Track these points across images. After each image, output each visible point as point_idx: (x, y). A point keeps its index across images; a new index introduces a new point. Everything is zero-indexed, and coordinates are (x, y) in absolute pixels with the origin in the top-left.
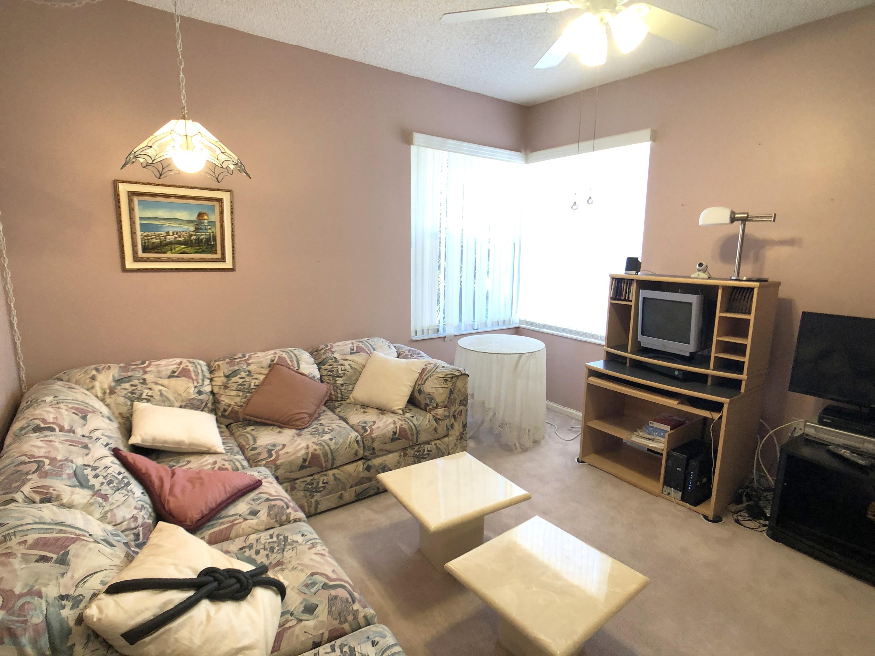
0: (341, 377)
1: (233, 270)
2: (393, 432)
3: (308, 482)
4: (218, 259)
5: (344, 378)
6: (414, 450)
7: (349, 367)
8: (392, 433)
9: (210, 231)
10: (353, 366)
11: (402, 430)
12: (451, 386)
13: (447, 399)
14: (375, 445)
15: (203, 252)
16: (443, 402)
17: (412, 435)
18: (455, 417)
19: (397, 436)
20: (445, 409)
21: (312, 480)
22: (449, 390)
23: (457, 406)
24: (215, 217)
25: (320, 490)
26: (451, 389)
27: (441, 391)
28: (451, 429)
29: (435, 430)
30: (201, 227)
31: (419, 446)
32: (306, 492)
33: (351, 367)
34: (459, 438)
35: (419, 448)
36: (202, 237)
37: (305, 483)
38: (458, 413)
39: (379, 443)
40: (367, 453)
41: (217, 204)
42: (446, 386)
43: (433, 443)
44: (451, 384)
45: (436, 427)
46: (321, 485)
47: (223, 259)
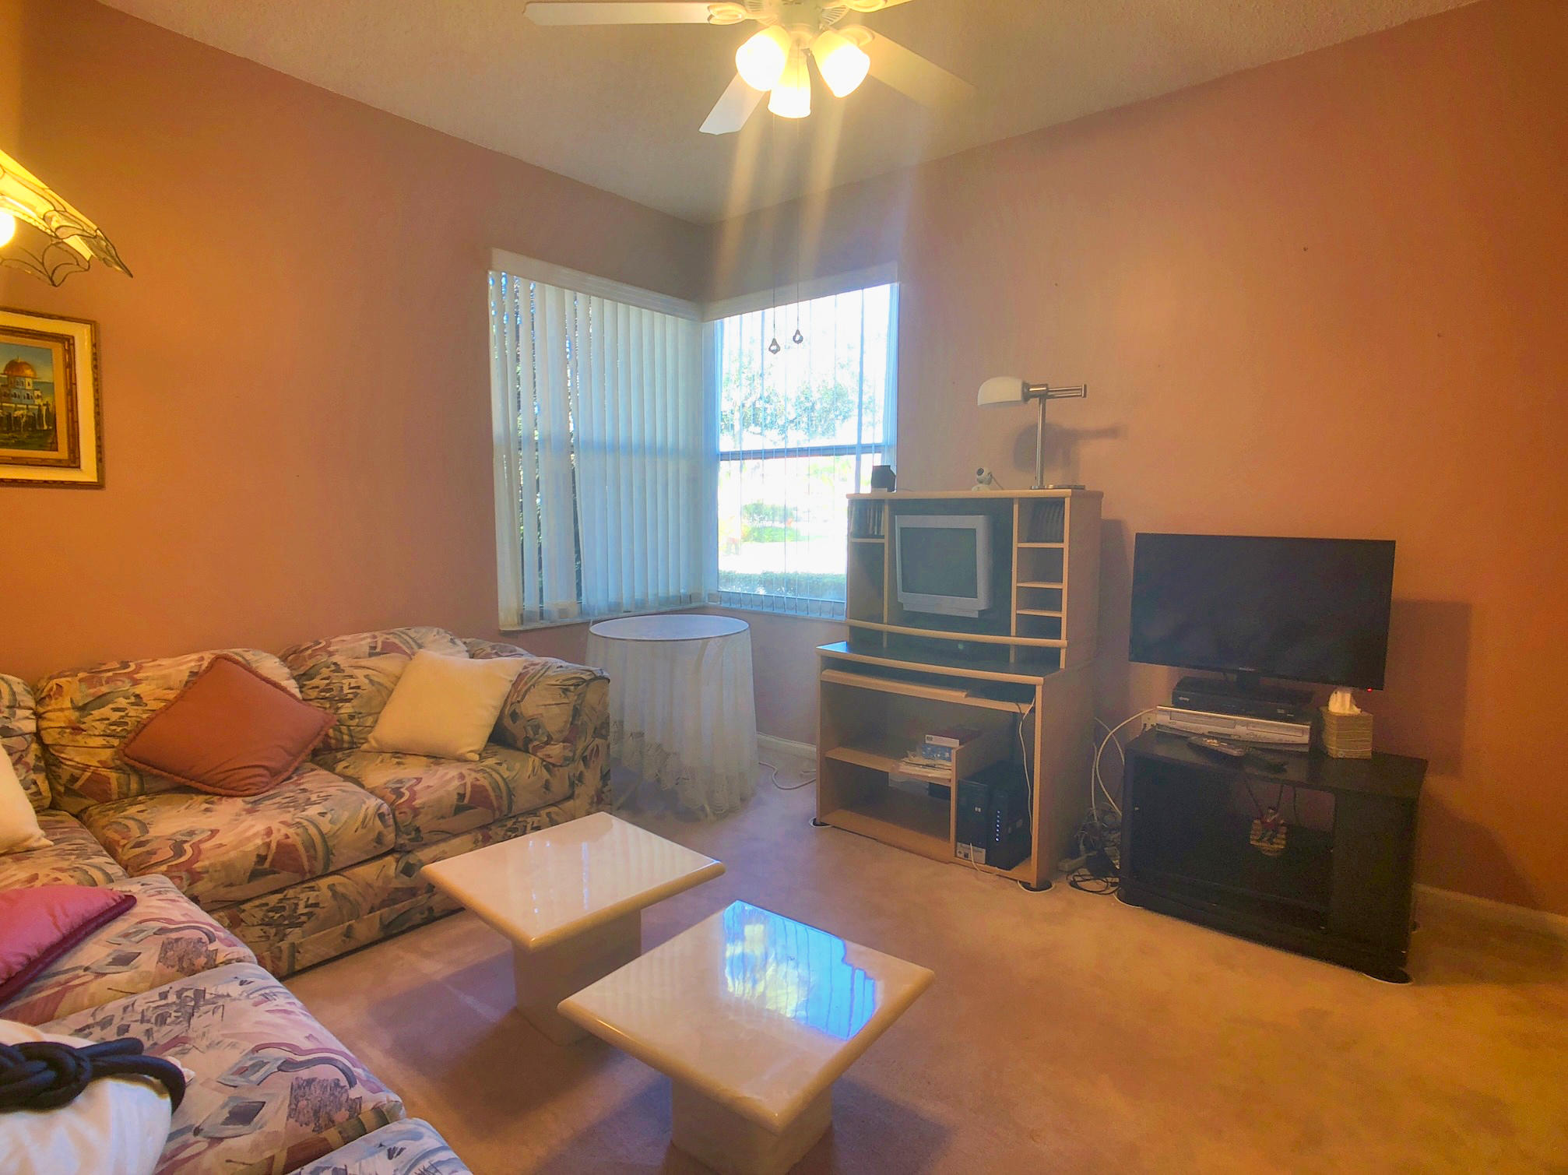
0: (349, 701)
1: (98, 486)
2: (459, 794)
3: (272, 904)
4: (60, 461)
5: (355, 702)
6: (505, 828)
7: (367, 681)
8: (456, 797)
9: (38, 402)
10: (375, 679)
11: (477, 790)
12: (576, 701)
13: (569, 726)
14: (421, 821)
15: (20, 444)
16: (561, 731)
17: (499, 797)
18: (584, 759)
19: (466, 801)
20: (565, 744)
21: (281, 901)
22: (572, 708)
23: (589, 738)
24: (52, 373)
25: (300, 920)
26: (574, 706)
27: (556, 710)
28: (580, 784)
29: (547, 786)
30: (14, 391)
31: (514, 820)
32: (266, 928)
33: (371, 681)
34: (595, 800)
35: (514, 823)
36: (18, 413)
37: (265, 908)
38: (593, 750)
39: (430, 817)
40: (403, 840)
41: (58, 349)
42: (566, 701)
43: (543, 813)
44: (576, 697)
45: (547, 782)
46: (302, 910)
47: (74, 462)
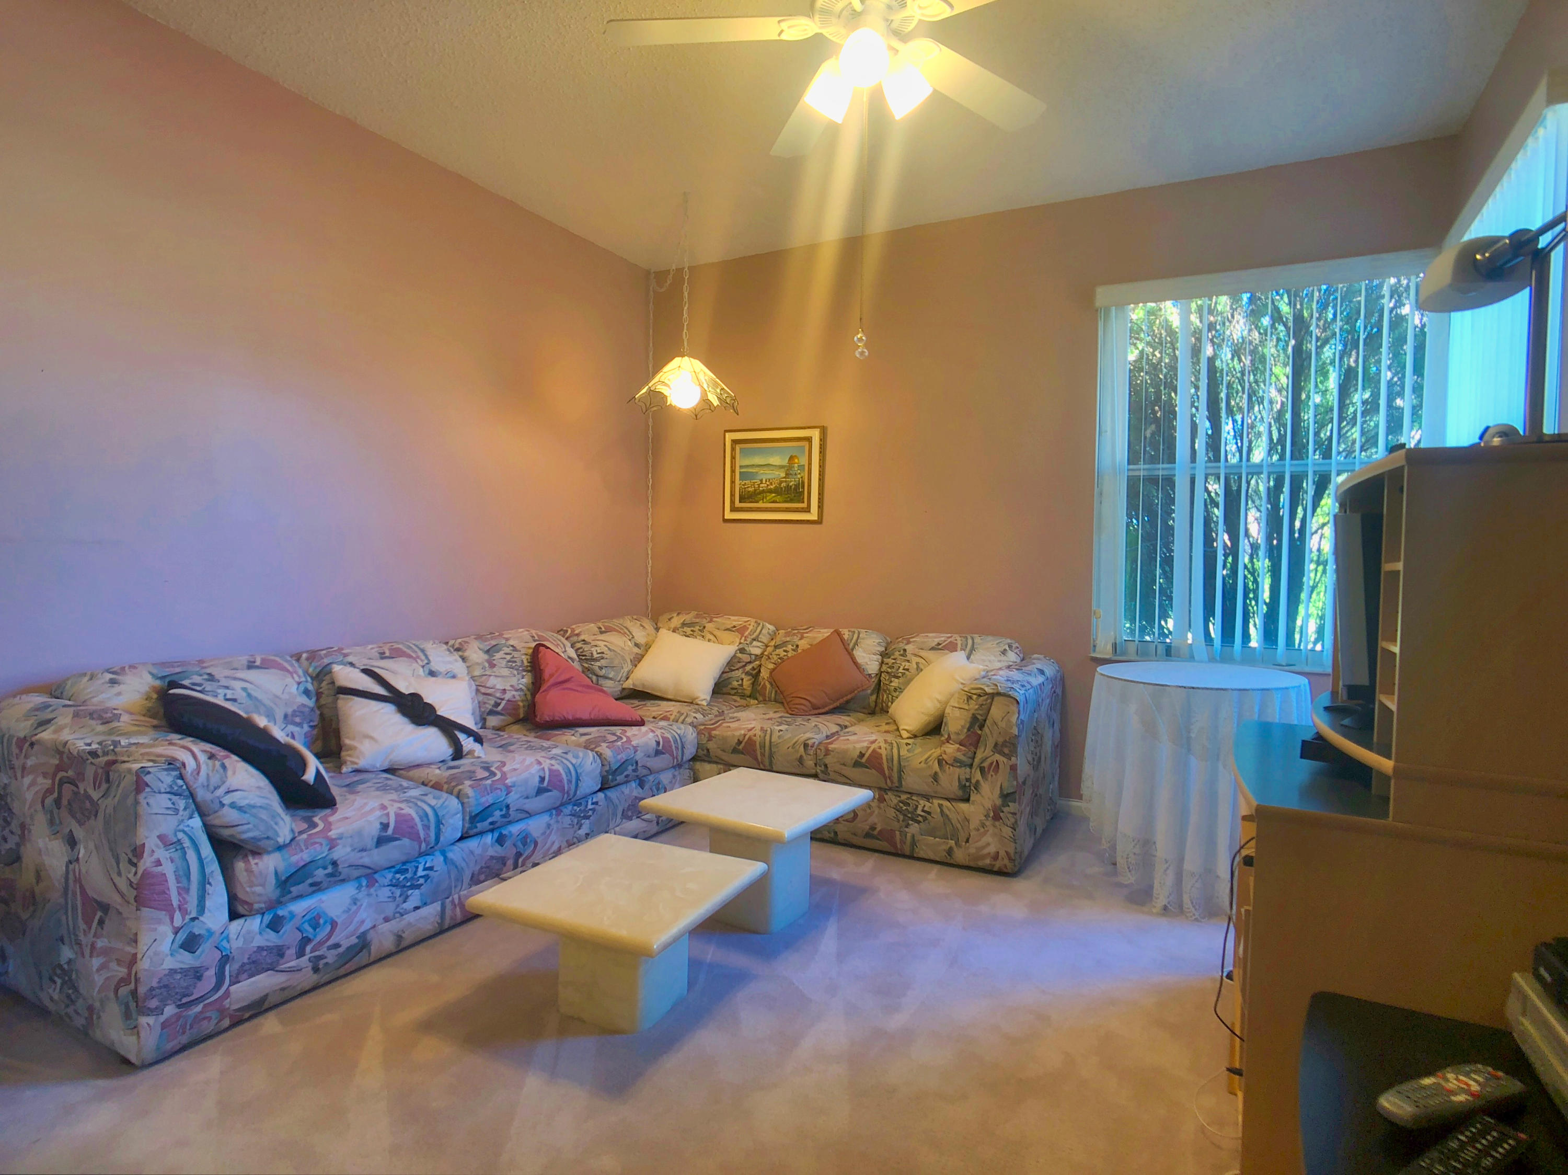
0: (898, 677)
2: (861, 752)
4: (803, 508)
6: (898, 799)
8: (858, 754)
9: (799, 476)
10: (920, 666)
11: (876, 755)
13: (966, 730)
15: (791, 501)
16: (958, 734)
17: (891, 769)
18: (982, 770)
19: (865, 760)
20: (961, 747)
22: (971, 716)
23: (988, 752)
24: (804, 461)
29: (935, 777)
30: (791, 472)
31: (909, 796)
35: (908, 798)
36: (791, 484)
38: (992, 763)
40: (819, 769)
41: (806, 444)
42: (967, 707)
43: (936, 802)
44: (977, 707)
45: (936, 773)
47: (807, 510)
